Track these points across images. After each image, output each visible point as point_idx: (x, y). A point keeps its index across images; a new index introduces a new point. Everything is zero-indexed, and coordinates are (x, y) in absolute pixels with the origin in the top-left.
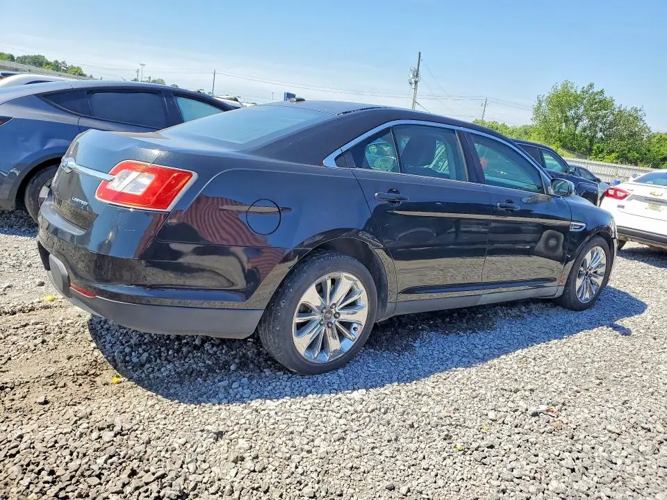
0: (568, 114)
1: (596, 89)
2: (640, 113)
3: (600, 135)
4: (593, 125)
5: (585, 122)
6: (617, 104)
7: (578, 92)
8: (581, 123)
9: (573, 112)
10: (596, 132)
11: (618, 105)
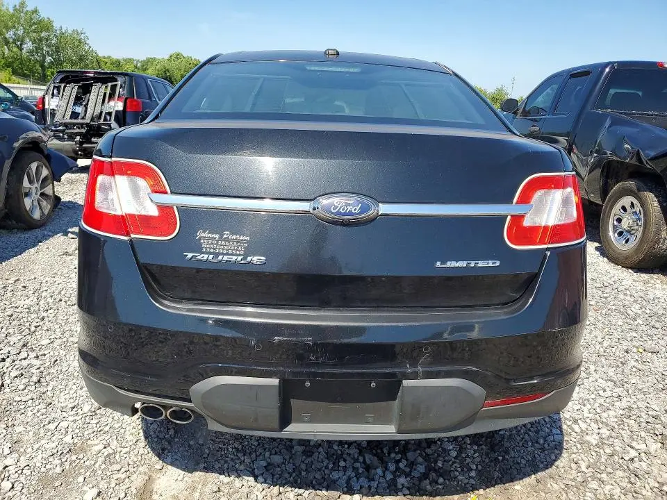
0: (7, 36)
1: (30, 8)
2: (82, 36)
3: (49, 59)
4: (38, 49)
5: (28, 45)
6: (56, 25)
7: (11, 11)
8: (25, 46)
9: (12, 33)
10: (44, 57)
11: (59, 27)
